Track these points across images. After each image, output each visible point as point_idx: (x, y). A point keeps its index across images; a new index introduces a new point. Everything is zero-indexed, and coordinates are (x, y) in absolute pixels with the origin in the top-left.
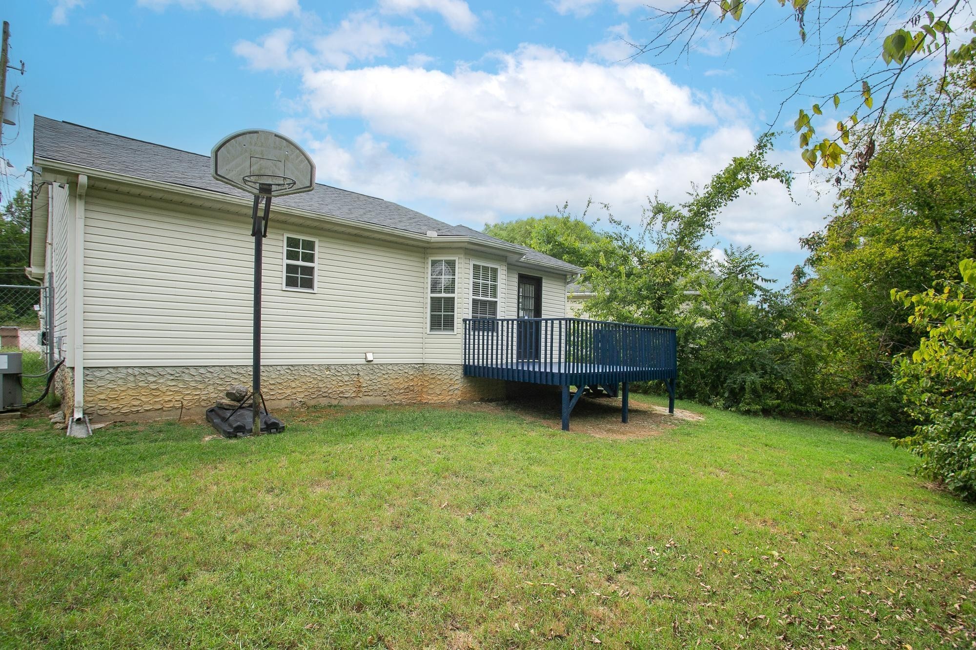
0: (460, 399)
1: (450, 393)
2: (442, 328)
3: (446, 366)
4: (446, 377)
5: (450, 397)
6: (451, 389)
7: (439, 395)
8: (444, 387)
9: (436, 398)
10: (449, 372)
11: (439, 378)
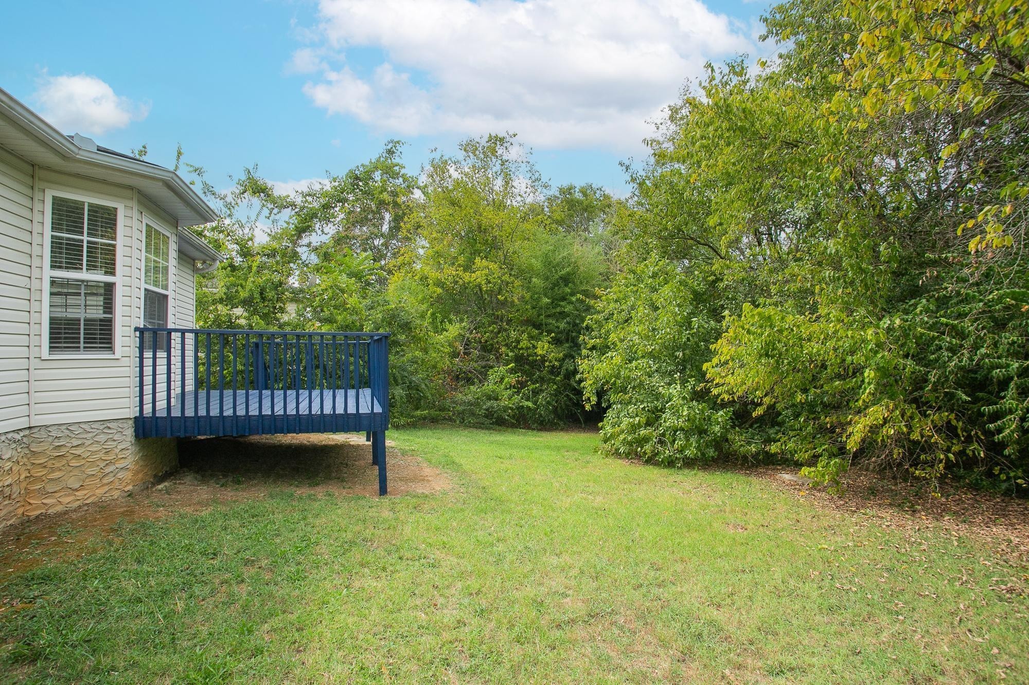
0: (130, 487)
1: (105, 481)
2: (82, 345)
3: (95, 426)
4: (94, 448)
5: (106, 488)
6: (107, 470)
7: (76, 490)
8: (89, 471)
9: (71, 498)
10: (102, 438)
11: (78, 452)
